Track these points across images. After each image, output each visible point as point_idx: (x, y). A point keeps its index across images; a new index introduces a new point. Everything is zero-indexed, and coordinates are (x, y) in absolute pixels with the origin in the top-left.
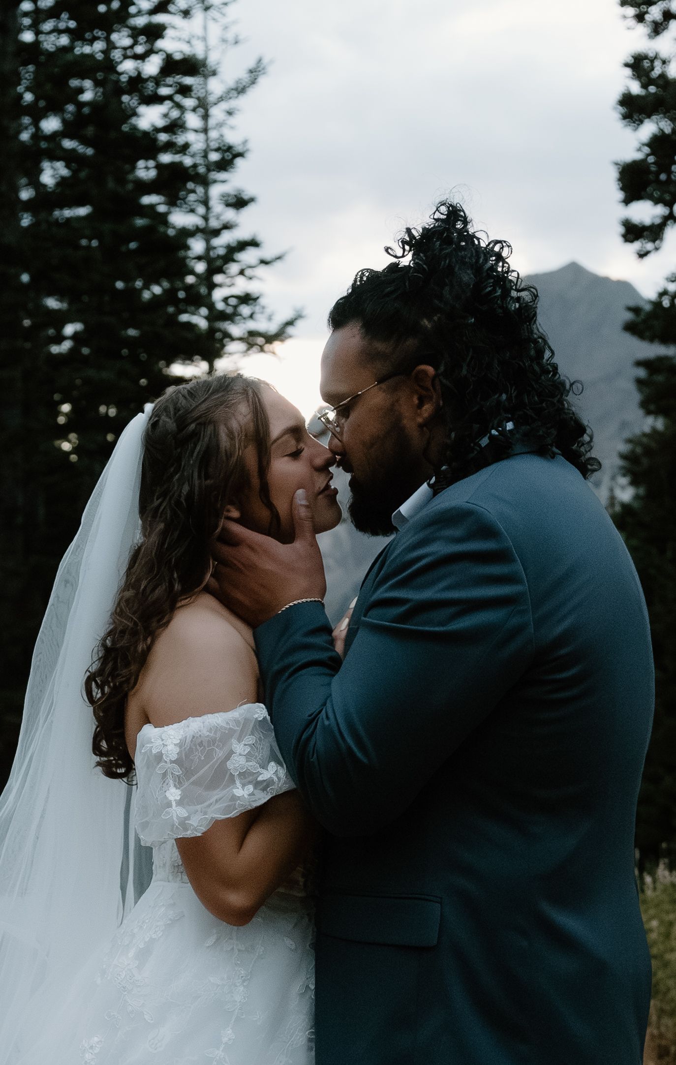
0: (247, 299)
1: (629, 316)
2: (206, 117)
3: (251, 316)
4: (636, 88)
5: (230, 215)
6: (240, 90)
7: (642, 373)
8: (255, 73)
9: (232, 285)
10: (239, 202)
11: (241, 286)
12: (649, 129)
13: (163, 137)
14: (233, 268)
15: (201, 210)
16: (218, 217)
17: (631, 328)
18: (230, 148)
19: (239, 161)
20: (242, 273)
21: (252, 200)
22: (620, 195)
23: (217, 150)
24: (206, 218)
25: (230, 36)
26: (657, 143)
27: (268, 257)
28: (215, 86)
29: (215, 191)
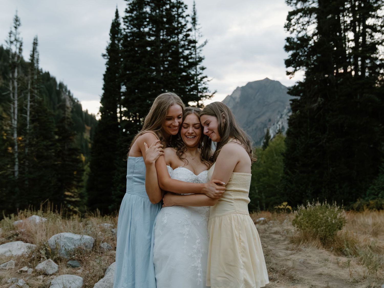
0: (205, 88)
1: (288, 91)
2: (196, 51)
3: (206, 92)
4: (288, 44)
5: (201, 71)
6: (203, 46)
7: (291, 102)
8: (206, 43)
9: (202, 86)
10: (203, 69)
11: (204, 86)
12: (291, 52)
13: (189, 56)
14: (202, 82)
15: (195, 70)
16: (199, 72)
17: (288, 93)
18: (201, 58)
19: (203, 61)
20: (204, 83)
21: (206, 68)
22: (285, 66)
23: (198, 58)
24: (196, 72)
25: (200, 35)
26: (293, 55)
27: (209, 80)
28: (197, 45)
29: (198, 67)
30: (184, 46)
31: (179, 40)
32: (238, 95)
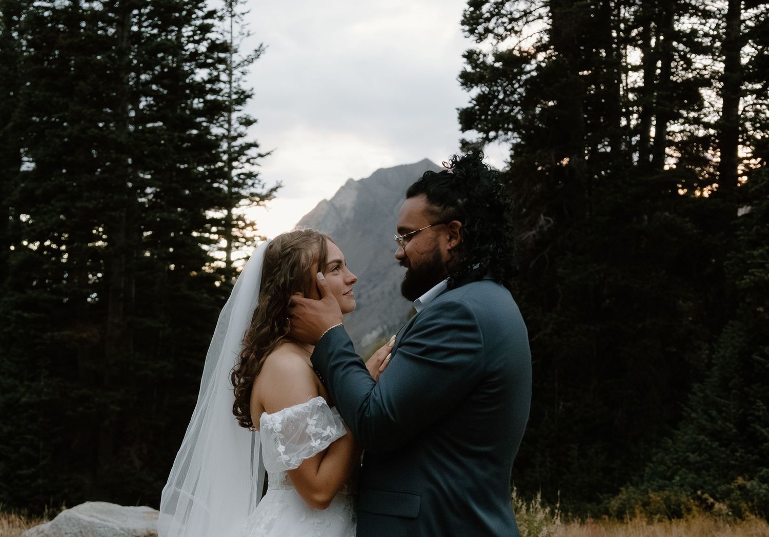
0: (250, 175)
2: (230, 75)
3: (253, 185)
4: (469, 69)
5: (242, 129)
6: (250, 61)
8: (258, 52)
9: (242, 167)
10: (248, 122)
11: (248, 168)
12: (476, 91)
13: (208, 86)
14: (244, 158)
15: (226, 126)
16: (235, 130)
18: (243, 92)
19: (248, 100)
20: (248, 161)
21: (255, 121)
22: (460, 127)
23: (236, 93)
24: (229, 130)
25: (245, 31)
26: (480, 99)
27: (263, 153)
28: (236, 58)
29: (235, 115)
30: (194, 55)
31: (184, 40)
32: (349, 201)
